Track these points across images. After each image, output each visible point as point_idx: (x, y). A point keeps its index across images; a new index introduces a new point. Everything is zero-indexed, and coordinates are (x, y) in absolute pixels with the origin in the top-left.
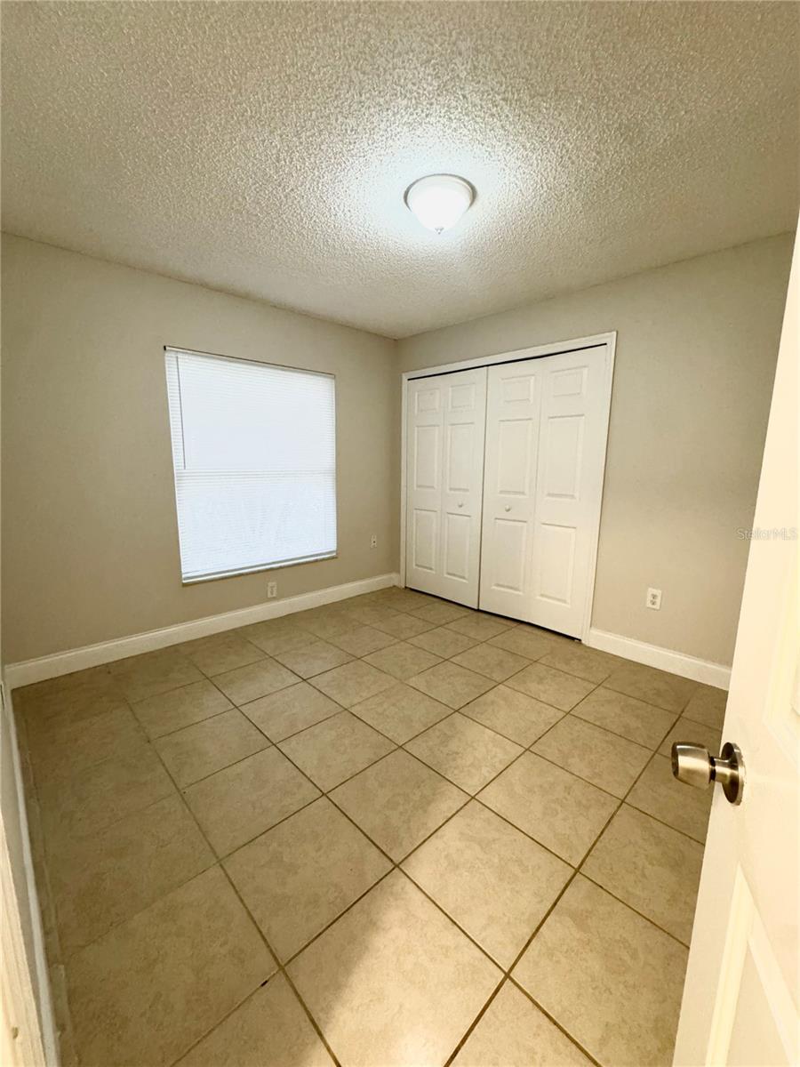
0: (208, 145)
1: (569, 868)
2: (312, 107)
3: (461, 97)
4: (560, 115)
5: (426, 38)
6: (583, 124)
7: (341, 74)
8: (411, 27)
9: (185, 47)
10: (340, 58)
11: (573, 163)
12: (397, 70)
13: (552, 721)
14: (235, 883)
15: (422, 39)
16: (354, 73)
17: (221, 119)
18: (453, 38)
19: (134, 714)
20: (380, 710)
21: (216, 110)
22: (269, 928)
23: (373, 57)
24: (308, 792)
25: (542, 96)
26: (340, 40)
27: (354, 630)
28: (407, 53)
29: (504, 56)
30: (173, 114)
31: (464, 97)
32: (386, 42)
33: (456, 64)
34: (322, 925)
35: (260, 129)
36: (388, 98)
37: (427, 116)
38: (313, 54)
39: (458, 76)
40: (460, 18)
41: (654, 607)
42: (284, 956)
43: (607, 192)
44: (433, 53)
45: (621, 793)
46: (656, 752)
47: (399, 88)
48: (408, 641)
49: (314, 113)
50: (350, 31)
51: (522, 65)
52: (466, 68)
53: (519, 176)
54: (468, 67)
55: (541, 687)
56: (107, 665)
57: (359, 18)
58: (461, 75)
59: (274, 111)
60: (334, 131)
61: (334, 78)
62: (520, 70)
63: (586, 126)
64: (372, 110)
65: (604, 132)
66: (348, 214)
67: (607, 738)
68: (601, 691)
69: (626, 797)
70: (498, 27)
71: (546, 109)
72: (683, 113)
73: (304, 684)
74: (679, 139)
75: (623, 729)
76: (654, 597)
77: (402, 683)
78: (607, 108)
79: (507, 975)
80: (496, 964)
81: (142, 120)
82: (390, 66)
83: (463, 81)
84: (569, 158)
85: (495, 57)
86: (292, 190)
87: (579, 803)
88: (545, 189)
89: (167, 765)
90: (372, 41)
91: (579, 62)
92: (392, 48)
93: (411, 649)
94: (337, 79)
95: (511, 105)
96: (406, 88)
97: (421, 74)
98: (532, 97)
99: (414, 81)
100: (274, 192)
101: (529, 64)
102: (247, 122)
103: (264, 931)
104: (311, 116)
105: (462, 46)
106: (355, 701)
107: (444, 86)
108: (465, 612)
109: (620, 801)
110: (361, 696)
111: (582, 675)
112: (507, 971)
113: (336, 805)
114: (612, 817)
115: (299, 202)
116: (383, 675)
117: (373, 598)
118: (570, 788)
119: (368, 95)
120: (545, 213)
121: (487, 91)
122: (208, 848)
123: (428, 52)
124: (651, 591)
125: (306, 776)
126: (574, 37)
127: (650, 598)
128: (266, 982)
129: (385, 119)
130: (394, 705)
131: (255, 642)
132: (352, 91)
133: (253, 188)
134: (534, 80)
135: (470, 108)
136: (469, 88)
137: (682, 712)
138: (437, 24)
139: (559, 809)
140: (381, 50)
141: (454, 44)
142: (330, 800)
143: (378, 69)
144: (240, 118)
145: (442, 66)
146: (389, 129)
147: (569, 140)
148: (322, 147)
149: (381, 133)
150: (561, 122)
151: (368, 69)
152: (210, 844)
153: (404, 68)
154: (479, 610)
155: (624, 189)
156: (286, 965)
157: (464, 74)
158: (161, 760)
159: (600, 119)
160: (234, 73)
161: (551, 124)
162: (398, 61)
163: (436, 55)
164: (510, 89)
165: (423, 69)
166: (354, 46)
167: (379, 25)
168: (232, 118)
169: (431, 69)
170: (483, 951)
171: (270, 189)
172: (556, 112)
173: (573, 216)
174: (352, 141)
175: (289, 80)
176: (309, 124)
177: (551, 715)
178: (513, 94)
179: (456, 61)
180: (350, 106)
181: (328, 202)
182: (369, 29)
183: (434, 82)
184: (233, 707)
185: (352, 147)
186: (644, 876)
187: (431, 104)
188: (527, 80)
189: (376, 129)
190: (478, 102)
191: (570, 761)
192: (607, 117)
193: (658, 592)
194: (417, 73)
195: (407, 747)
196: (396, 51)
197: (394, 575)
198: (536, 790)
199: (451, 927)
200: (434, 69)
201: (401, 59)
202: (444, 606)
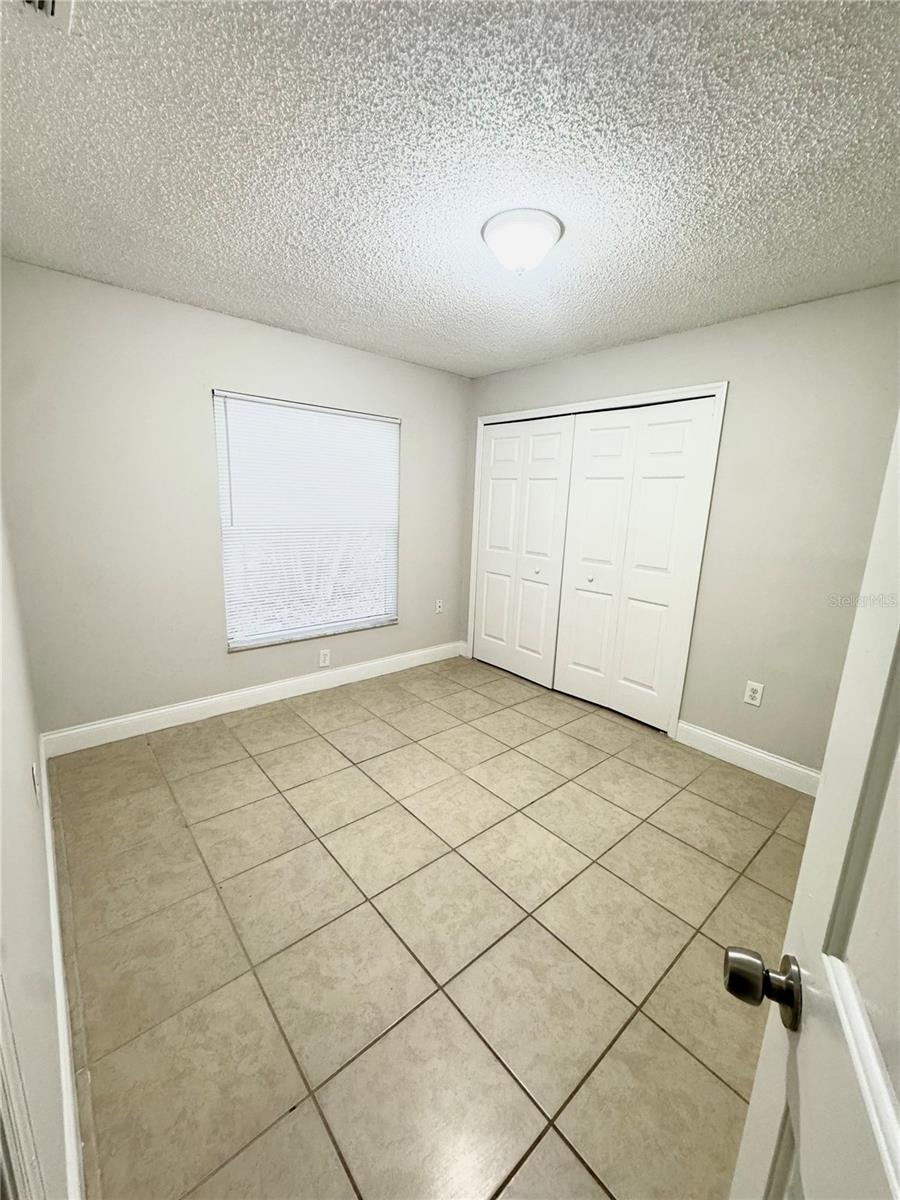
0: (258, 179)
1: (631, 1005)
2: (375, 140)
3: (547, 128)
4: (664, 145)
5: (506, 66)
6: (692, 155)
7: (408, 105)
8: (487, 55)
9: (231, 79)
10: (406, 88)
11: (680, 197)
12: (473, 100)
13: (624, 829)
14: (268, 994)
15: (502, 68)
16: (422, 104)
17: (273, 153)
18: (538, 66)
19: (172, 794)
20: (434, 805)
21: (266, 143)
22: (301, 1048)
23: (444, 87)
24: (350, 896)
25: (642, 125)
26: (406, 70)
27: (413, 707)
28: (484, 82)
29: (598, 84)
30: (220, 148)
31: (550, 128)
32: (458, 70)
33: (540, 93)
34: (356, 1050)
35: (316, 162)
36: (461, 129)
37: (507, 147)
38: (375, 84)
39: (543, 105)
40: (545, 44)
41: (752, 702)
42: (315, 1080)
43: (721, 227)
44: (514, 82)
45: (696, 921)
46: (741, 874)
47: (474, 119)
48: (472, 723)
49: (376, 145)
50: (417, 61)
51: (620, 93)
52: (552, 98)
53: (615, 211)
54: (556, 96)
55: (616, 788)
56: (147, 736)
57: (428, 46)
58: (547, 105)
59: (332, 144)
60: (400, 164)
61: (399, 109)
62: (616, 98)
63: (696, 157)
64: (443, 142)
65: (718, 164)
66: (417, 250)
67: (687, 855)
68: (685, 796)
69: (701, 927)
70: (591, 54)
71: (648, 139)
72: (815, 142)
73: (354, 770)
74: (811, 170)
75: (706, 845)
76: (754, 691)
77: (462, 774)
78: (722, 138)
79: (551, 1123)
80: (540, 1109)
81: (185, 154)
82: (464, 96)
83: (549, 111)
84: (676, 192)
85: (587, 84)
86: (354, 225)
87: (647, 929)
88: (646, 224)
89: (204, 855)
90: (443, 70)
91: (688, 89)
92: (465, 77)
93: (473, 733)
94: (404, 109)
95: (606, 136)
96: (483, 119)
97: (501, 104)
98: (631, 127)
99: (491, 111)
100: (334, 227)
101: (627, 93)
102: (302, 155)
103: (295, 1051)
104: (373, 148)
105: (548, 74)
106: (408, 793)
107: (527, 116)
108: (536, 692)
109: (694, 931)
110: (414, 787)
111: (666, 776)
112: (551, 1118)
113: (380, 914)
114: (684, 949)
115: (361, 237)
116: (441, 763)
117: (437, 670)
118: (640, 910)
119: (438, 127)
120: (646, 249)
121: (577, 121)
122: (242, 953)
123: (508, 81)
124: (751, 684)
125: (350, 878)
126: (682, 62)
127: (748, 693)
128: (294, 1108)
129: (459, 152)
130: (449, 799)
131: (304, 717)
132: (420, 123)
133: (309, 223)
134: (633, 110)
135: (557, 140)
136: (555, 118)
137: (778, 827)
138: (518, 50)
139: (625, 935)
140: (453, 80)
141: (539, 72)
142: (374, 906)
143: (449, 100)
144: (294, 151)
145: (525, 95)
146: (462, 162)
147: (675, 173)
148: (387, 181)
149: (454, 166)
150: (666, 153)
151: (438, 99)
152: (244, 949)
153: (480, 98)
154: (553, 690)
155: (741, 225)
156: (315, 1090)
157: (549, 104)
158: (198, 850)
159: (712, 149)
160: (286, 105)
161: (653, 156)
162: (473, 91)
163: (517, 84)
164: (604, 117)
165: (502, 99)
166: (422, 75)
167: (452, 53)
168: (286, 152)
169: (512, 98)
170: (528, 1094)
171: (329, 224)
172: (659, 143)
173: (680, 253)
174: (421, 174)
175: (348, 113)
176: (371, 157)
177: (627, 821)
178: (608, 124)
179: (541, 89)
180: (418, 138)
181: (394, 237)
182: (439, 58)
183: (515, 112)
184: (276, 791)
185: (421, 180)
186: (714, 1022)
187: (512, 136)
188: (625, 109)
189: (449, 162)
190: (566, 132)
191: (642, 880)
192: (721, 147)
193: (759, 687)
194: (495, 103)
195: (461, 850)
196: (471, 80)
197: (461, 644)
198: (600, 909)
199: (493, 1062)
200: (515, 99)
201: (476, 88)
202: (514, 684)
